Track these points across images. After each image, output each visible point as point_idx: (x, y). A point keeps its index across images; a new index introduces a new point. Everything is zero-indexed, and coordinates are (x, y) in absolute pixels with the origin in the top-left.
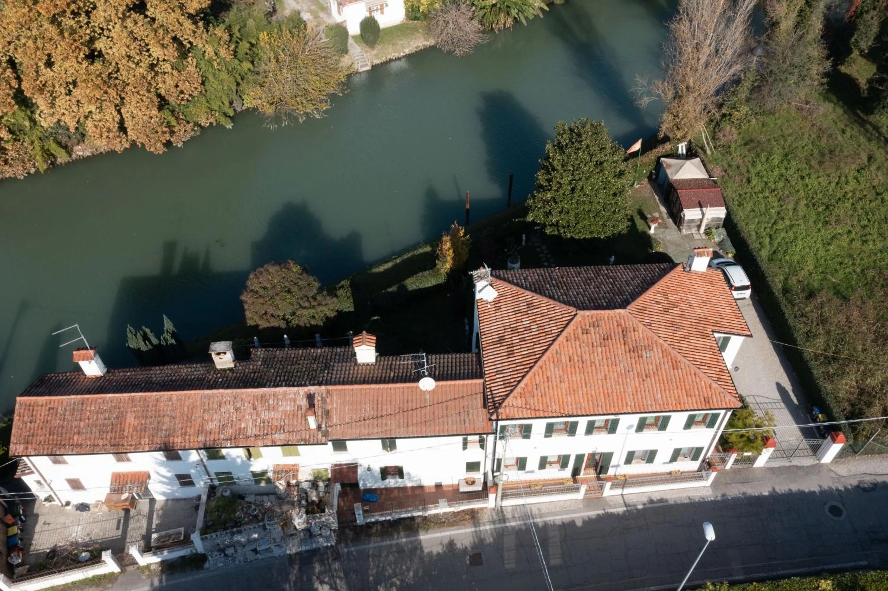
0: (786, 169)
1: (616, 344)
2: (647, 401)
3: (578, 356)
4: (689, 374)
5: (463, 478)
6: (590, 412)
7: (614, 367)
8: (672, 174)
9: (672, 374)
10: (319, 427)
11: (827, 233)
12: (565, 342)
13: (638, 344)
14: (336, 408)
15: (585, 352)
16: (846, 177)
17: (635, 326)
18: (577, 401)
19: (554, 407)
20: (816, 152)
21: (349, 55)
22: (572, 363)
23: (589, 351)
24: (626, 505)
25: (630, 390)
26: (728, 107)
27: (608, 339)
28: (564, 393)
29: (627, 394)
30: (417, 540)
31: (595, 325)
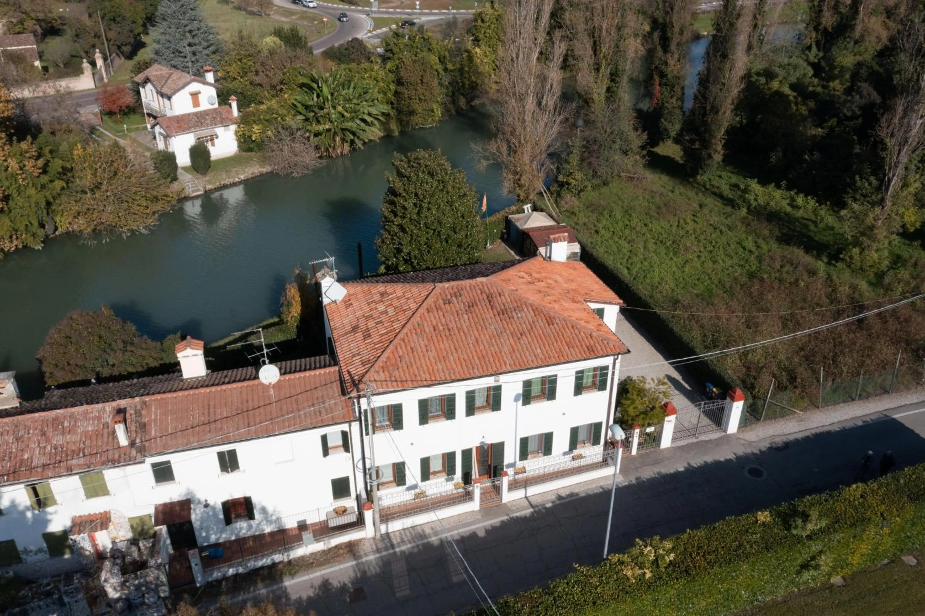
0: (629, 220)
1: (483, 310)
2: (526, 357)
3: (442, 325)
4: (566, 327)
5: (331, 509)
6: (465, 374)
7: (485, 330)
8: (521, 225)
9: (549, 331)
10: (132, 444)
11: (679, 260)
12: (426, 314)
13: (507, 307)
14: (155, 419)
15: (450, 321)
16: (684, 220)
17: (500, 291)
18: (449, 367)
19: (423, 375)
20: (653, 207)
21: (179, 182)
22: (437, 332)
23: (454, 319)
24: (532, 506)
25: (506, 349)
26: (564, 175)
27: (473, 306)
28: (433, 361)
29: (503, 353)
30: (282, 588)
31: (457, 294)
